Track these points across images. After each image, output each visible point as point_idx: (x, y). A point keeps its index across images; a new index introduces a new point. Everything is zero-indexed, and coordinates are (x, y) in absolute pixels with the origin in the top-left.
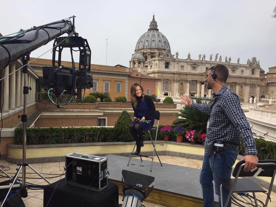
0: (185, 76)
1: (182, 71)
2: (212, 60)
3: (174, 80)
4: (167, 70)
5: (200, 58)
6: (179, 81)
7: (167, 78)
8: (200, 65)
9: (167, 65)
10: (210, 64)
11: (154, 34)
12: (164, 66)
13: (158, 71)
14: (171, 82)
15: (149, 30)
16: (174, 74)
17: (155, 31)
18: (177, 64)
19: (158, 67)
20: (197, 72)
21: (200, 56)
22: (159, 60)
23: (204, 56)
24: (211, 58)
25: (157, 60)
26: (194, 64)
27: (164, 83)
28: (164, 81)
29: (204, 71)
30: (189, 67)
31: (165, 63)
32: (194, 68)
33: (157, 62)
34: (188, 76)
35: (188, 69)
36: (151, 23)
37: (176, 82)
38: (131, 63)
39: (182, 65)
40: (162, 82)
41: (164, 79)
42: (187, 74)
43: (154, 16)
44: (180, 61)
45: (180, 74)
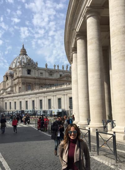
0: (44, 81)
1: (41, 77)
2: (64, 69)
3: (35, 84)
4: (29, 76)
5: (55, 67)
6: (39, 84)
7: (29, 82)
8: (55, 73)
9: (29, 72)
10: (63, 72)
11: (23, 58)
12: (26, 72)
13: (21, 76)
14: (33, 85)
15: (20, 55)
16: (35, 78)
17: (24, 56)
18: (37, 71)
19: (21, 73)
20: (54, 78)
21: (55, 66)
22: (22, 68)
23: (58, 66)
24: (63, 68)
25: (20, 68)
26: (51, 72)
27: (27, 85)
28: (27, 84)
29: (59, 77)
30: (47, 73)
31: (27, 69)
32: (51, 75)
33: (21, 69)
34: (47, 81)
35: (46, 75)
36: (21, 50)
37: (37, 85)
38: (5, 77)
39: (41, 72)
40: (26, 85)
41: (27, 83)
42: (45, 79)
43: (23, 45)
44: (39, 69)
45: (39, 79)
